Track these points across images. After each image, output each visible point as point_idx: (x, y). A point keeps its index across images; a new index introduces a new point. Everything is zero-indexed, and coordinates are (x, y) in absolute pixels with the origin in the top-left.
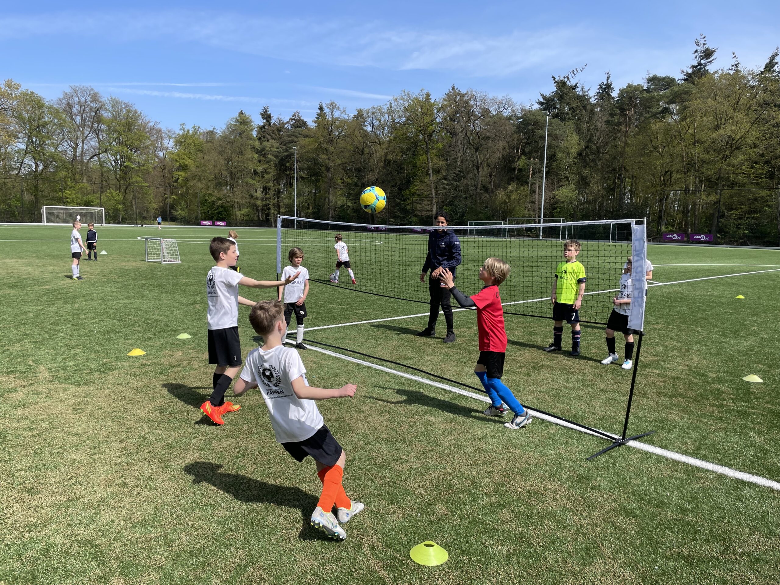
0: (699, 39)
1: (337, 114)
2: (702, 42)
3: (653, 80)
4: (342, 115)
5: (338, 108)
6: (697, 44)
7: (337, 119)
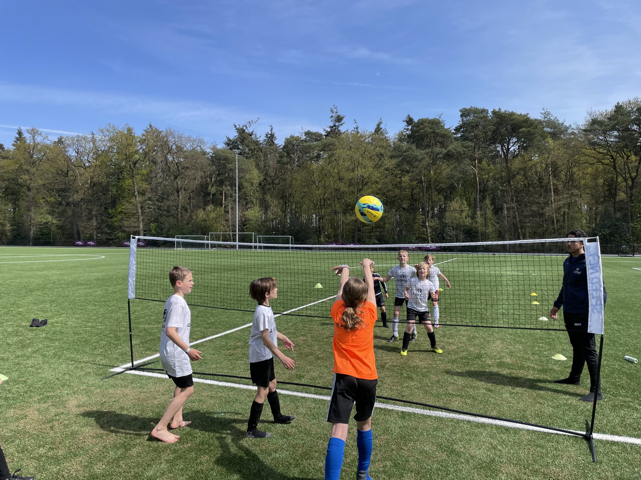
0: (333, 108)
1: (39, 139)
2: (335, 110)
3: (308, 134)
4: (45, 141)
5: (40, 134)
6: (332, 111)
7: (38, 144)
